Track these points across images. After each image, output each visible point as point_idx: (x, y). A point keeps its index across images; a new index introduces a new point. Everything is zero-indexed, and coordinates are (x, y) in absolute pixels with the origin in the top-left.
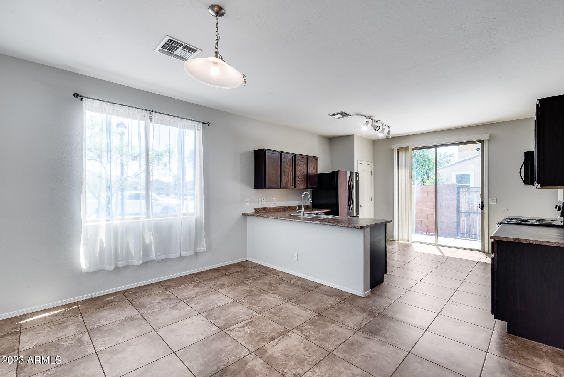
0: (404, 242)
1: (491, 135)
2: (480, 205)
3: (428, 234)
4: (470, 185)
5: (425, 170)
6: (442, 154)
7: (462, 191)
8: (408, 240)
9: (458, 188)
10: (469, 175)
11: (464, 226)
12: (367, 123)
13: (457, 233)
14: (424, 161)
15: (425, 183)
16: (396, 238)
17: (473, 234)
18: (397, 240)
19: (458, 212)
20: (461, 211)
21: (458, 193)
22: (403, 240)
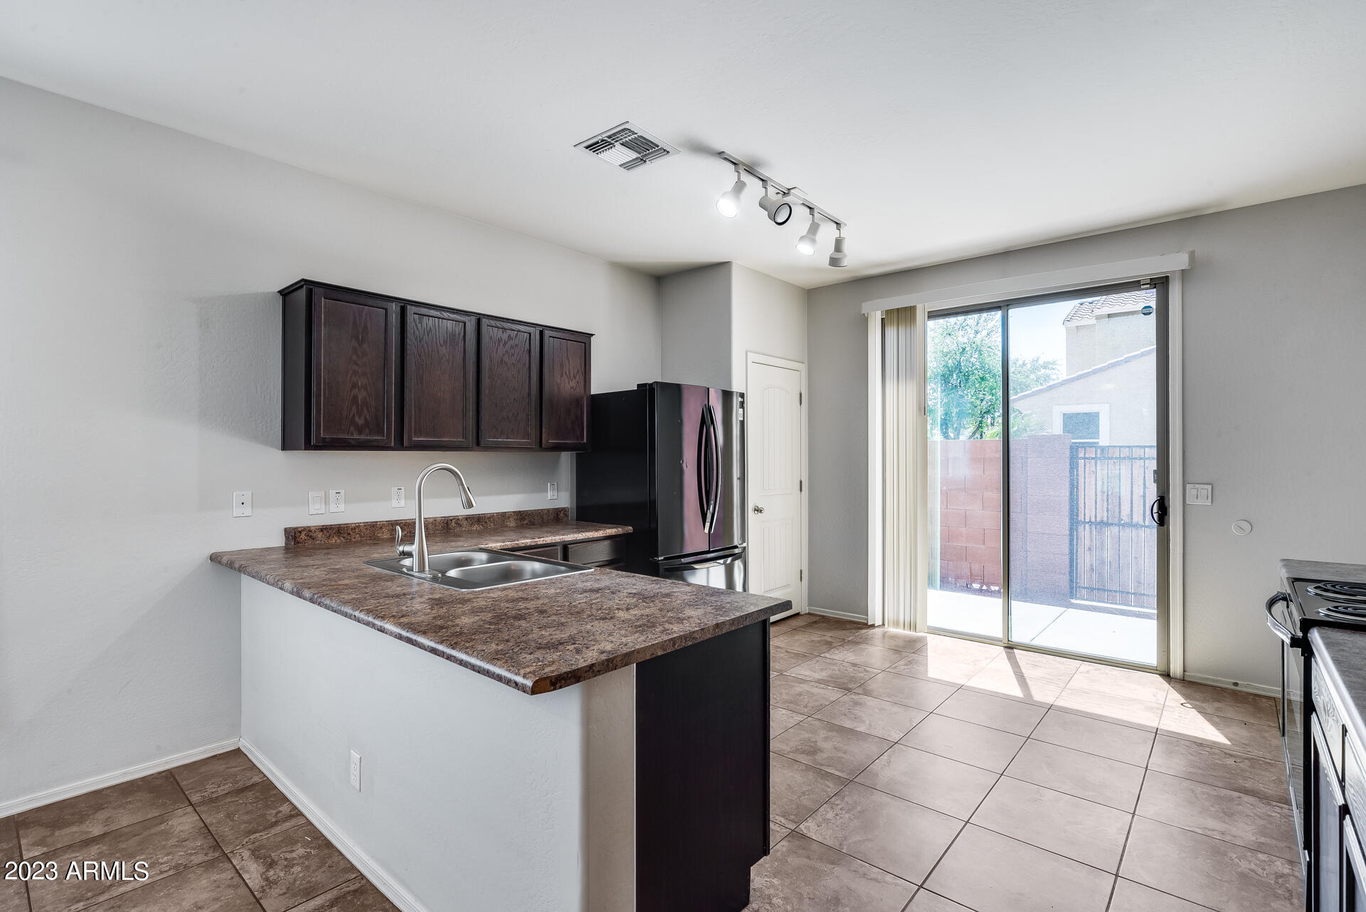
0: (900, 631)
1: (1192, 255)
2: (1155, 510)
3: (984, 587)
4: (1098, 443)
5: (984, 402)
6: (1026, 362)
7: (1085, 458)
8: (913, 626)
9: (1074, 449)
10: (1097, 415)
11: (1092, 565)
12: (740, 186)
13: (1071, 588)
14: (982, 379)
15: (984, 436)
16: (875, 616)
17: (1116, 591)
18: (879, 622)
19: (1074, 522)
20: (1081, 518)
21: (1073, 466)
22: (896, 624)
